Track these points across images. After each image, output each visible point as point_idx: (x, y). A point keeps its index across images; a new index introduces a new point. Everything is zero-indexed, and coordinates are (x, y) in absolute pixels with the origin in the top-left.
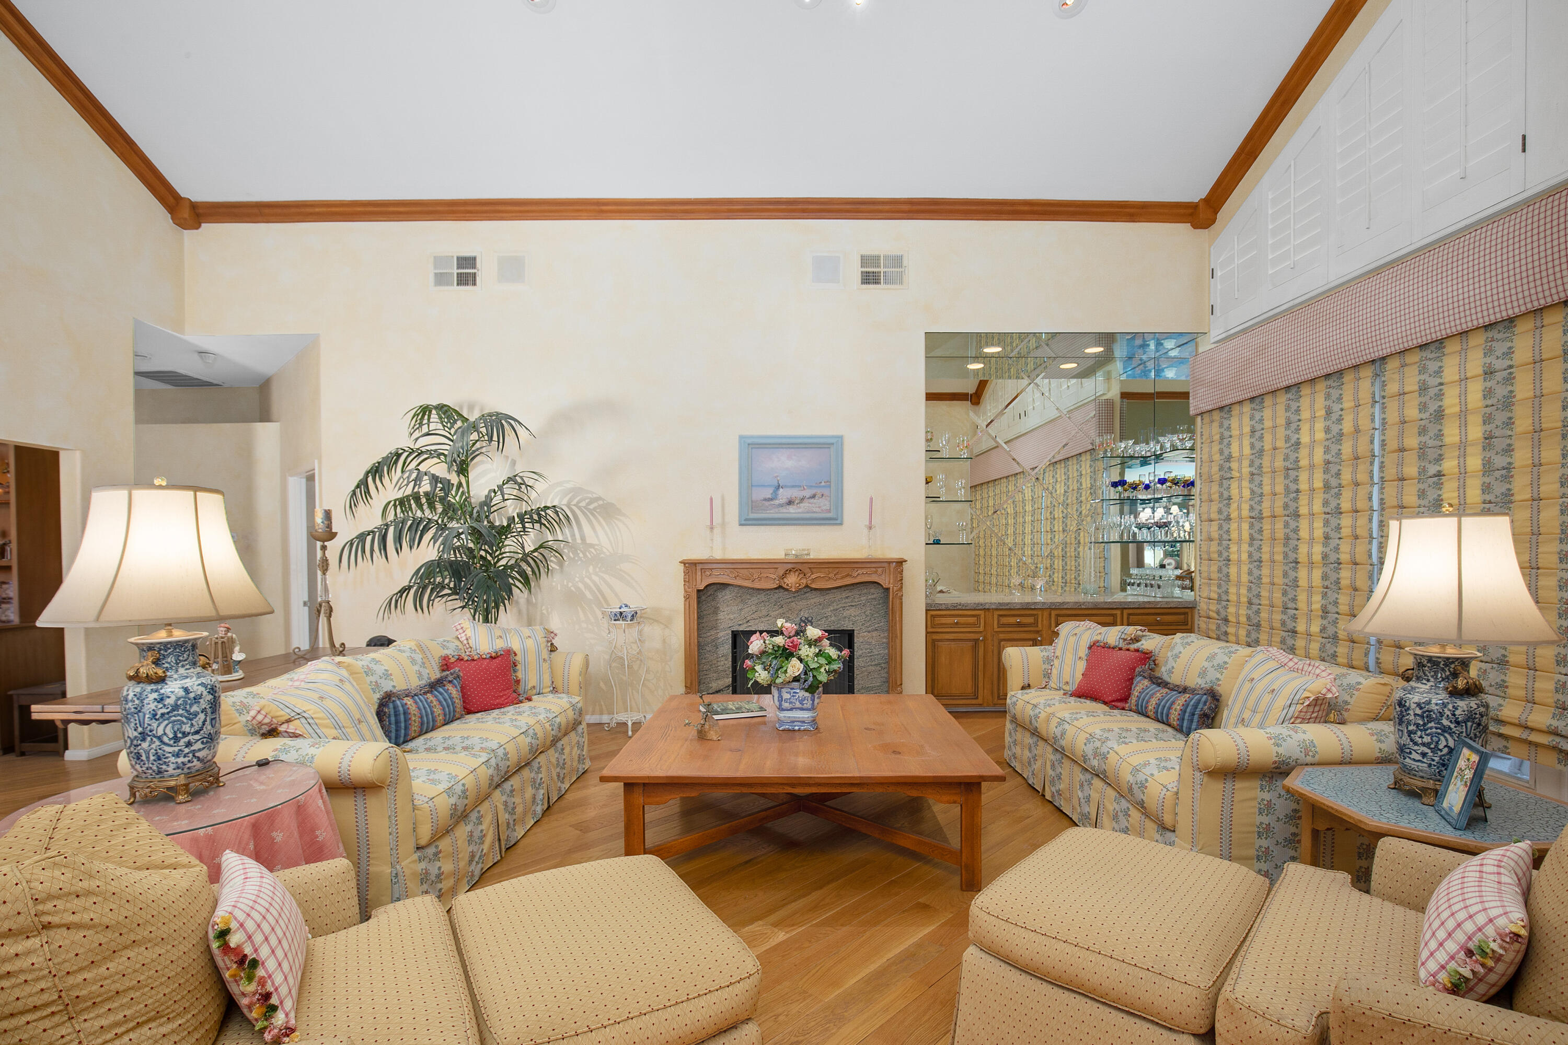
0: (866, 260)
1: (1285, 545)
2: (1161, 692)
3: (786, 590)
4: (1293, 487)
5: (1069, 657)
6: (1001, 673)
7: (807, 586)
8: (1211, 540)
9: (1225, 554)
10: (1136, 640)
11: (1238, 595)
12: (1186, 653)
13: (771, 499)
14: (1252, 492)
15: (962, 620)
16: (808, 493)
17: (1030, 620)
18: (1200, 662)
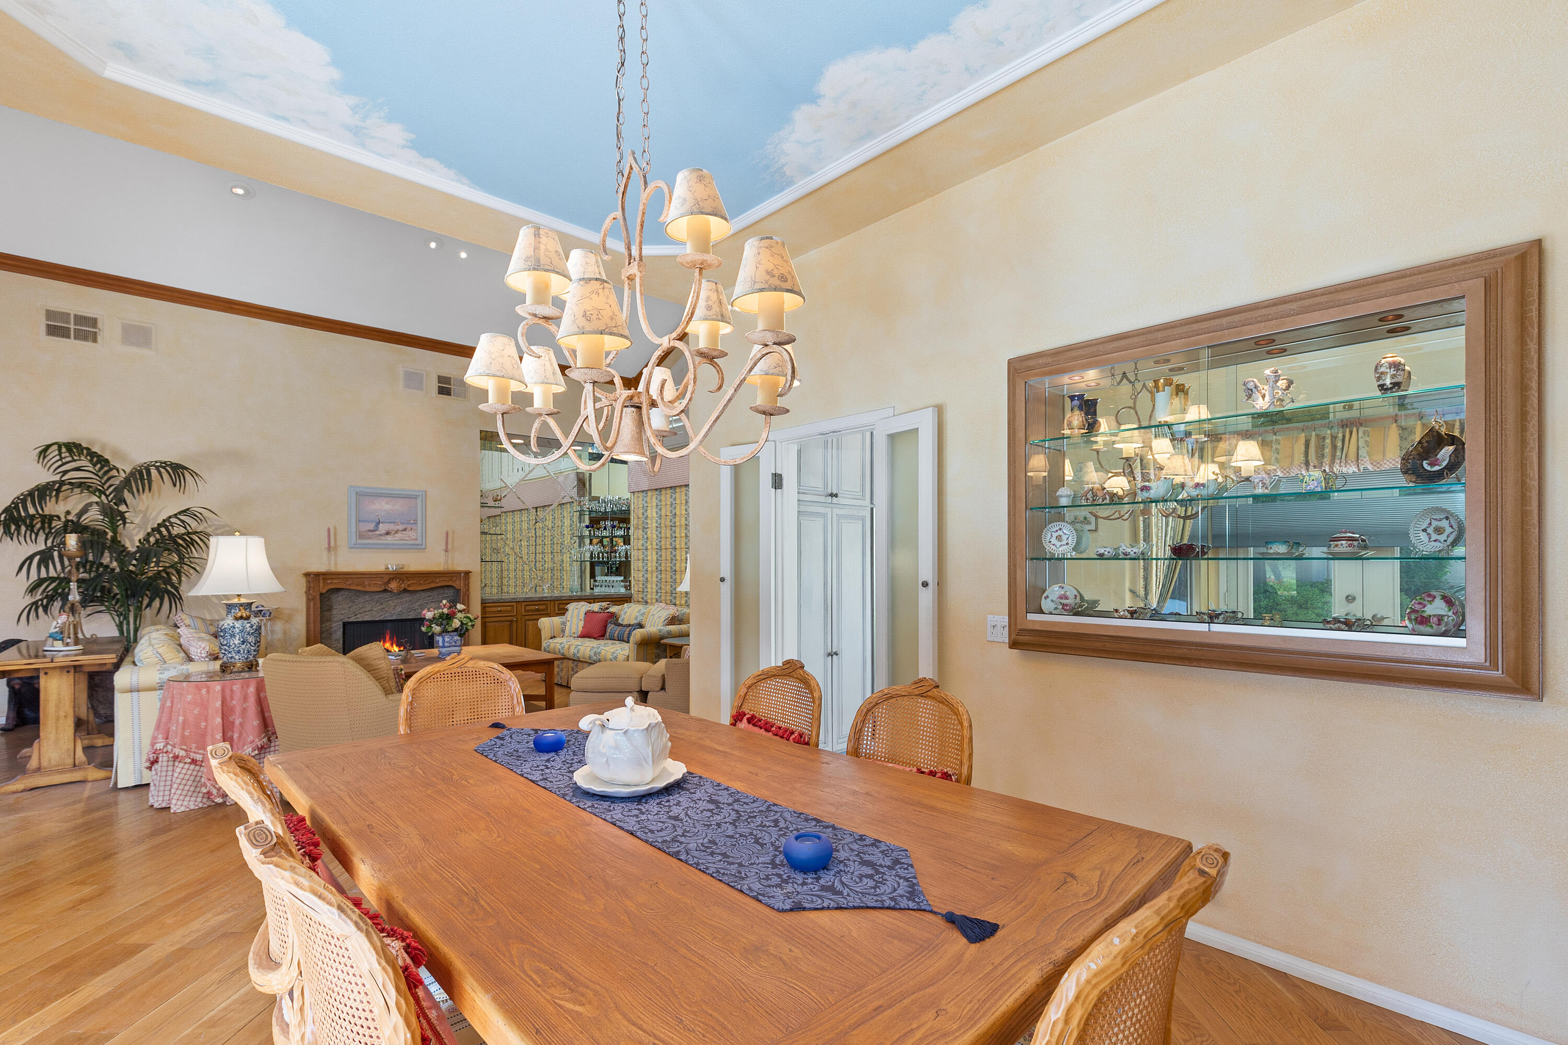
0: (441, 379)
1: (671, 563)
2: (619, 628)
3: (390, 592)
4: (674, 535)
5: (575, 620)
6: (539, 631)
7: (405, 589)
8: (639, 560)
9: (645, 568)
10: (607, 608)
11: (652, 588)
12: (629, 611)
13: (374, 531)
14: (657, 536)
15: (503, 609)
16: (401, 527)
17: (544, 607)
18: (635, 613)
